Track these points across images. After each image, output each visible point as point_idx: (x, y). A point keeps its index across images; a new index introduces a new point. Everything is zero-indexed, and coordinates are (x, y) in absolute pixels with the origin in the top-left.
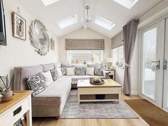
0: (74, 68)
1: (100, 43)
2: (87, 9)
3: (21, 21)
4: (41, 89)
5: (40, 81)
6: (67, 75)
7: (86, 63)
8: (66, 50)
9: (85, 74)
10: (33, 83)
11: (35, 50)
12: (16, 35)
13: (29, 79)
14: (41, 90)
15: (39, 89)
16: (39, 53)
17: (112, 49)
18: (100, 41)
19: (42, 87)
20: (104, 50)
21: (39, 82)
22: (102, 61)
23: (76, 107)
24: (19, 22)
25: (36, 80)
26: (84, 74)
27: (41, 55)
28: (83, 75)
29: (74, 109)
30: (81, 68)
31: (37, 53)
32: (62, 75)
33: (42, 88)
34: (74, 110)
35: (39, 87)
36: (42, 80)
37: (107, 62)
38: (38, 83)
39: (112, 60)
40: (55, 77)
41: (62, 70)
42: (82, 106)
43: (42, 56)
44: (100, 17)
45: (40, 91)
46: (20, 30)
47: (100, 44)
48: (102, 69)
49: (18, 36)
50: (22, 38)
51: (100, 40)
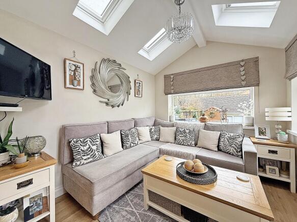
0: (174, 128)
1: (242, 69)
2: (179, 5)
3: (76, 67)
4: (85, 160)
5: (88, 146)
6: (161, 141)
7: (205, 119)
8: (166, 94)
9: (196, 145)
10: (76, 148)
11: (100, 101)
12: (68, 85)
13: (73, 142)
14: (86, 162)
15: (83, 159)
16: (107, 104)
17: (290, 79)
18: (242, 64)
19: (89, 156)
20: (258, 85)
21: (85, 148)
22: (253, 115)
23: (136, 211)
24: (73, 68)
25: (81, 145)
26: (193, 143)
27: (113, 106)
28: (190, 145)
29: (130, 214)
30: (187, 131)
31: (105, 104)
32: (150, 139)
33: (89, 158)
34: (129, 216)
35: (84, 156)
36: (93, 145)
37: (267, 119)
38: (83, 149)
39: (290, 114)
40: (128, 143)
41: (152, 130)
42: (149, 215)
43: (114, 109)
44: (233, 5)
45: (83, 161)
46: (75, 79)
47: (242, 73)
48: (240, 139)
49: (72, 86)
50: (78, 87)
51: (243, 61)
